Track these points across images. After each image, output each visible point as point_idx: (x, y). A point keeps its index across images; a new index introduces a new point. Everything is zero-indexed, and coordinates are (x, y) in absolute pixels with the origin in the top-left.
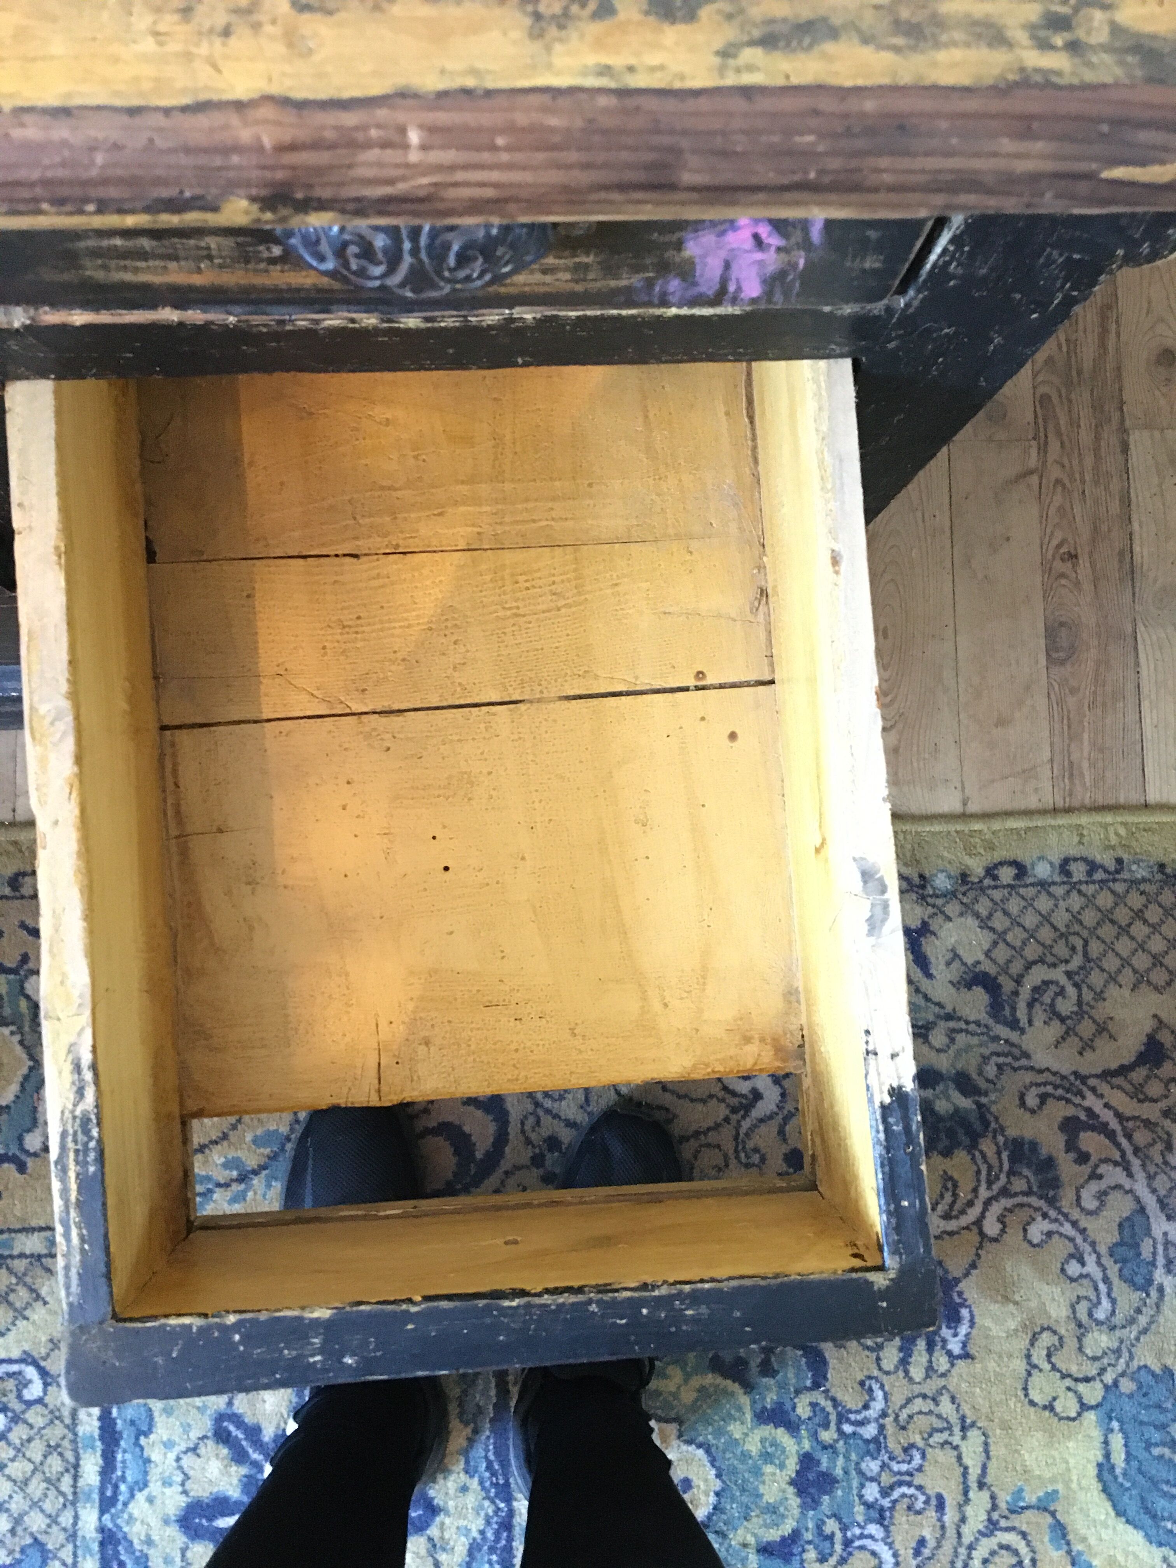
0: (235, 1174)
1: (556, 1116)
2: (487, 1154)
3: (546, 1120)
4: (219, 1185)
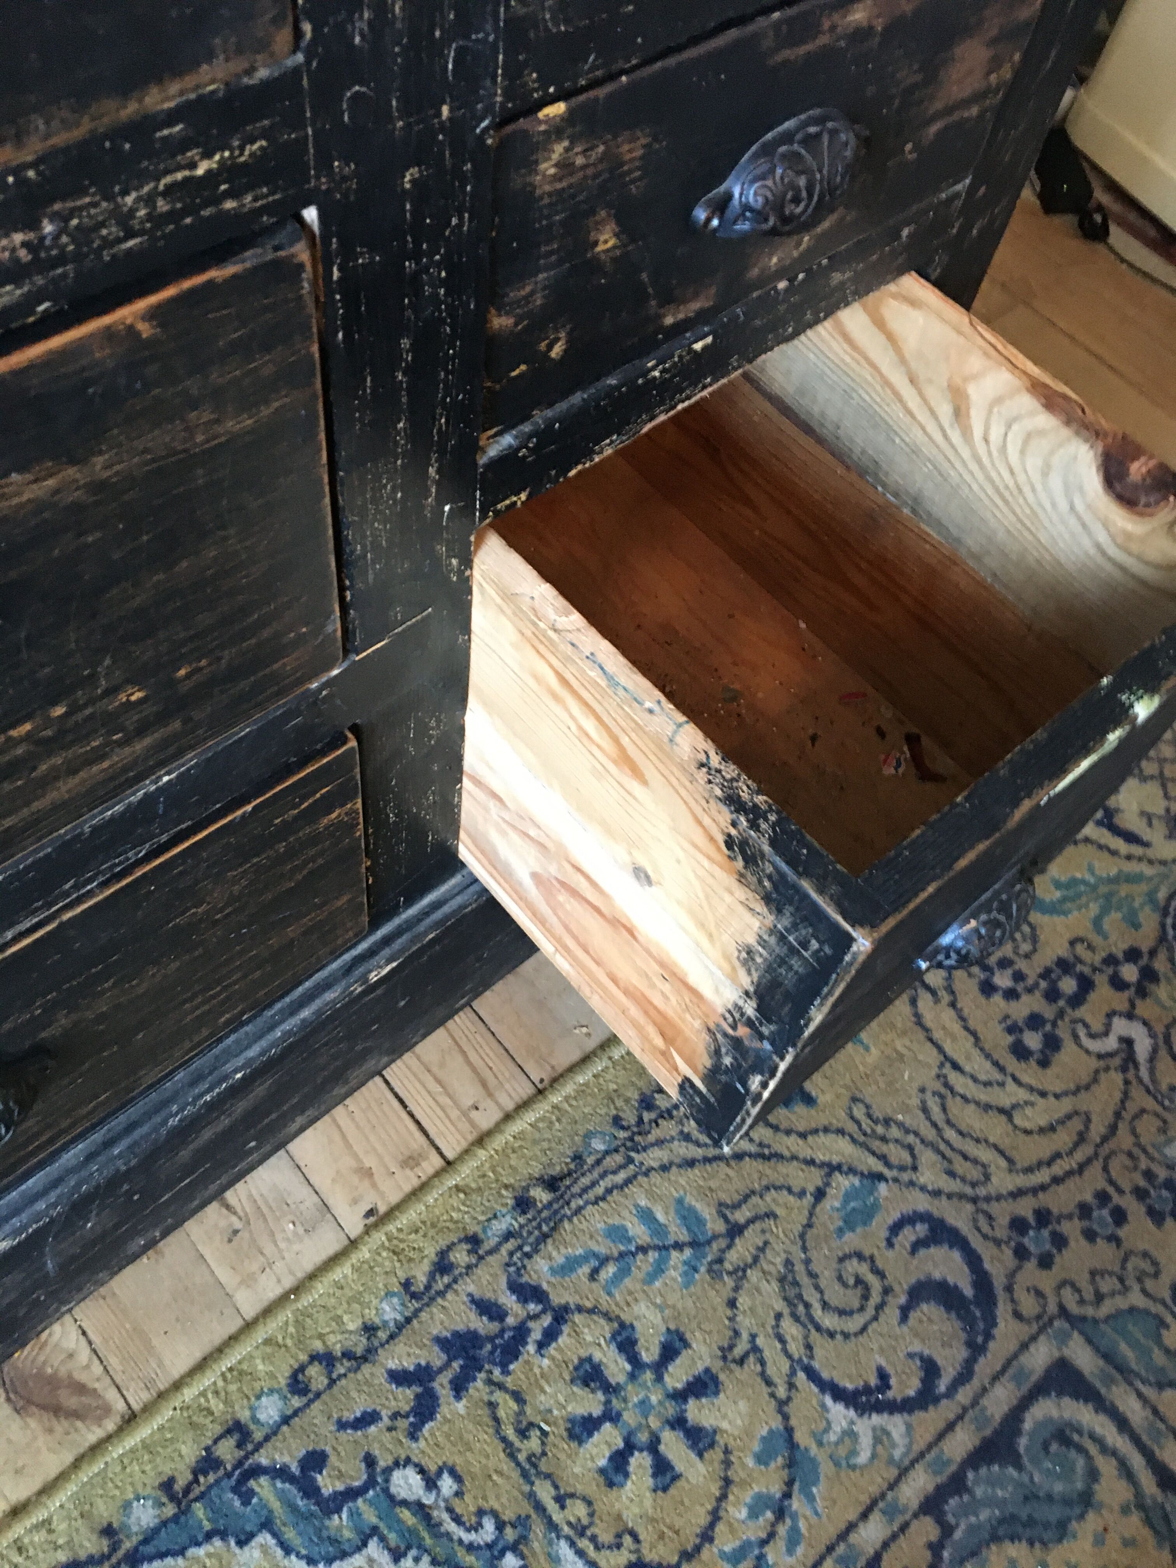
0: (769, 1515)
1: (999, 1198)
2: (976, 1285)
3: (994, 1208)
4: (764, 1543)
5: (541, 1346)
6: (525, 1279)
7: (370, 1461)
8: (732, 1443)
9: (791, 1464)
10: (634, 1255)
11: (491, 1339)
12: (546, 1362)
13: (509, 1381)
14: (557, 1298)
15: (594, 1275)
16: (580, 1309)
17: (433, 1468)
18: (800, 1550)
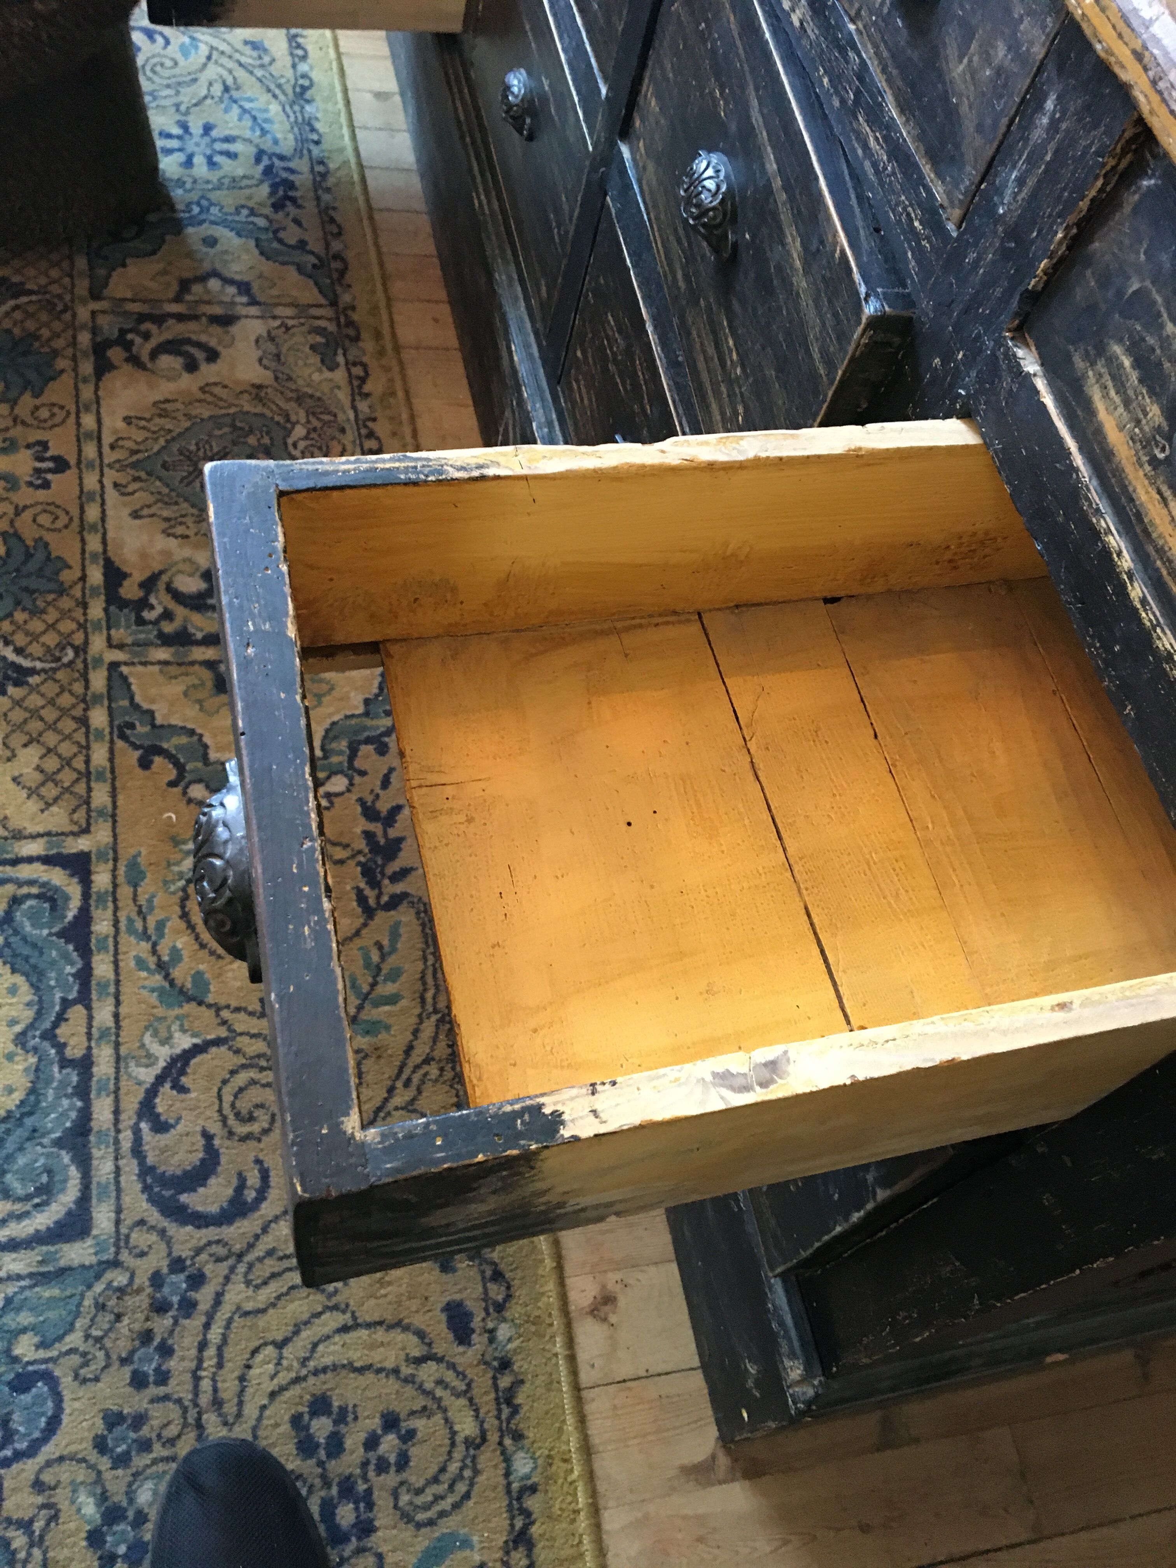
0: (166, 958)
1: (227, 1279)
2: (183, 1208)
3: (223, 1268)
4: (154, 945)
5: (359, 892)
6: (405, 903)
7: (363, 773)
8: (221, 963)
9: (182, 991)
10: (374, 977)
11: (383, 866)
12: (348, 888)
13: (352, 863)
14: (381, 917)
15: (379, 946)
16: (365, 925)
17: (336, 800)
18: (132, 964)
